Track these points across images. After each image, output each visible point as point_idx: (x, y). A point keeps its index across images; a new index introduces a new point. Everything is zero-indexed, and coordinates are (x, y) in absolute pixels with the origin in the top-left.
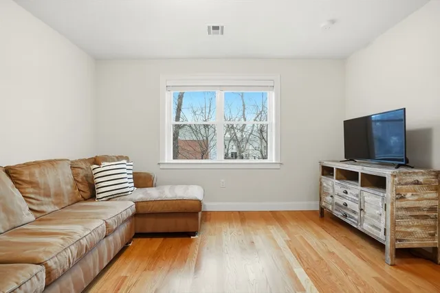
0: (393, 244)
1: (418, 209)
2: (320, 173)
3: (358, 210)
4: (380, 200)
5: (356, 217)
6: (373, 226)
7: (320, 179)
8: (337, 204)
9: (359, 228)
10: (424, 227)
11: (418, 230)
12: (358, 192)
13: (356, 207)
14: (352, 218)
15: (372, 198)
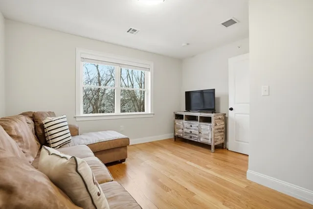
0: (214, 144)
1: (220, 129)
2: (174, 118)
3: (197, 133)
4: (209, 127)
5: (197, 136)
6: (206, 139)
7: (174, 121)
8: (185, 132)
9: (199, 141)
10: (221, 135)
11: (219, 137)
12: (198, 125)
13: (197, 132)
14: (195, 137)
15: (205, 127)
